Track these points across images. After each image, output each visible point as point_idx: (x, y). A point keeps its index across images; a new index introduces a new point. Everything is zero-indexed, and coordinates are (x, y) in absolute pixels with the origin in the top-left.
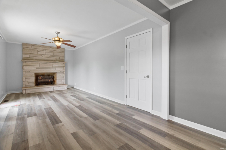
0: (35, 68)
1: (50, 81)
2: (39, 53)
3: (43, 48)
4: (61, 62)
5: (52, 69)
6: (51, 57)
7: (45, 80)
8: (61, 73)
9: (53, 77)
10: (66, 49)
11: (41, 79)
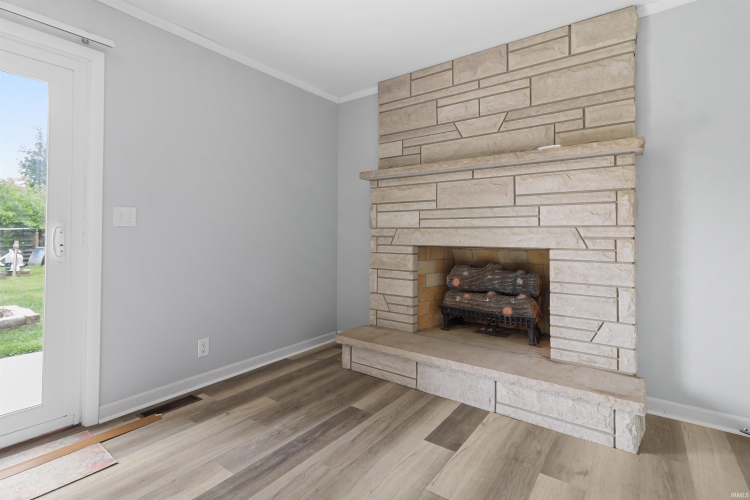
0: (411, 219)
1: (508, 311)
2: (445, 114)
3: (465, 76)
5: (512, 222)
6: (511, 125)
7: (478, 298)
8: (589, 255)
9: (533, 281)
11: (462, 290)
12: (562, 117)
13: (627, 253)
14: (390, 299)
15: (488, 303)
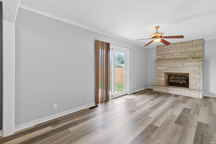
0: (164, 68)
1: (181, 82)
2: (170, 52)
3: (174, 46)
4: (194, 60)
5: (183, 69)
6: (182, 54)
7: (176, 81)
8: (196, 74)
9: (186, 78)
10: (205, 39)
11: (172, 80)
12: (191, 54)
13: (201, 74)
14: (159, 81)
15: (178, 81)
